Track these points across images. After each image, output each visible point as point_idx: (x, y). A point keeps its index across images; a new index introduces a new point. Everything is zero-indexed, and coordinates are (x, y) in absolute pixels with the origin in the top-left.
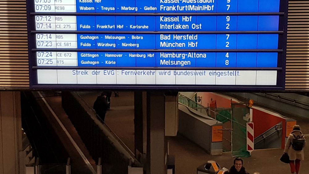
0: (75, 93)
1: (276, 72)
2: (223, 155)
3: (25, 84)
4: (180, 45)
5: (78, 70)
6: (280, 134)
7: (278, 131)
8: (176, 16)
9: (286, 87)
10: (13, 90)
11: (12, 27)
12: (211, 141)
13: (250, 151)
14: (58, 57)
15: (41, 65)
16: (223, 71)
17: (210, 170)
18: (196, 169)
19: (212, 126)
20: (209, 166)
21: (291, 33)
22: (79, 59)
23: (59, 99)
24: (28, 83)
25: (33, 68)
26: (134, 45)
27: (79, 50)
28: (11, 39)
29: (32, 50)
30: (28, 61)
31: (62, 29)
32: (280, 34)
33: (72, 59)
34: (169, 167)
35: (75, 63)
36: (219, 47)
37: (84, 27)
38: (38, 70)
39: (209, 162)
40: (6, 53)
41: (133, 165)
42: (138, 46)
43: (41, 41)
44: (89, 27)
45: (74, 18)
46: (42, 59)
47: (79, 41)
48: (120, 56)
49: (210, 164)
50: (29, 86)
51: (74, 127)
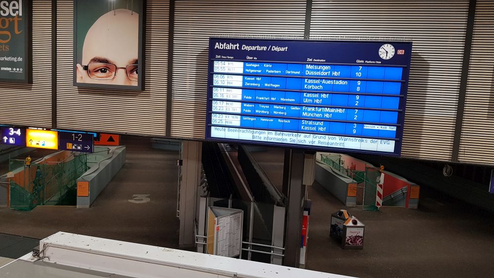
1: (394, 141)
2: (356, 207)
3: (202, 136)
4: (318, 115)
5: (240, 129)
7: (403, 193)
8: (316, 93)
9: (401, 155)
10: (195, 140)
11: (197, 95)
12: (346, 196)
13: (379, 207)
14: (227, 119)
15: (214, 123)
16: (351, 138)
17: (342, 217)
18: (330, 216)
19: (348, 184)
20: (341, 213)
21: (408, 112)
22: (242, 121)
24: (204, 136)
25: (209, 126)
26: (282, 113)
29: (209, 113)
30: (205, 120)
31: (231, 98)
32: (399, 112)
34: (305, 209)
35: (238, 124)
36: (349, 119)
37: (247, 98)
38: (212, 127)
39: (341, 210)
40: (192, 114)
41: (278, 205)
42: (285, 114)
43: (216, 106)
44: (250, 98)
45: (241, 90)
46: (215, 119)
47: (242, 107)
48: (272, 120)
49: (342, 212)
50: (204, 138)
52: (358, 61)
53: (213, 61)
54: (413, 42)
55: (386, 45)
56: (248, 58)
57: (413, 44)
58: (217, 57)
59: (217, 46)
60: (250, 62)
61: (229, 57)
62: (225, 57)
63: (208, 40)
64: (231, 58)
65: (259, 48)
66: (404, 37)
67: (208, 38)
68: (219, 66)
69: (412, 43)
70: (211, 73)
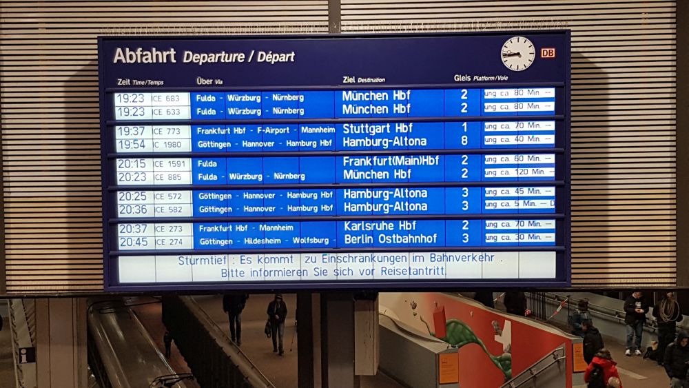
0: (188, 300)
1: (555, 253)
3: (96, 284)
6: (563, 367)
7: (558, 361)
9: (573, 281)
10: (75, 296)
14: (157, 234)
15: (127, 248)
19: (438, 354)
21: (577, 185)
22: (197, 236)
23: (157, 309)
24: (101, 281)
25: (111, 254)
27: (196, 220)
28: (71, 200)
29: (110, 221)
30: (101, 241)
31: (165, 182)
32: (557, 186)
33: (183, 236)
35: (188, 244)
36: (450, 211)
37: (206, 178)
38: (120, 258)
43: (127, 205)
44: (214, 178)
45: (188, 161)
46: (127, 237)
47: (196, 202)
50: (102, 287)
51: (186, 360)
52: (458, 78)
53: (112, 93)
54: (572, 28)
55: (514, 39)
56: (201, 81)
57: (572, 34)
58: (121, 82)
59: (119, 56)
60: (205, 90)
61: (151, 83)
62: (142, 83)
63: (96, 41)
64: (158, 83)
65: (224, 57)
66: (552, 18)
67: (96, 36)
68: (125, 104)
69: (570, 31)
70: (108, 123)
